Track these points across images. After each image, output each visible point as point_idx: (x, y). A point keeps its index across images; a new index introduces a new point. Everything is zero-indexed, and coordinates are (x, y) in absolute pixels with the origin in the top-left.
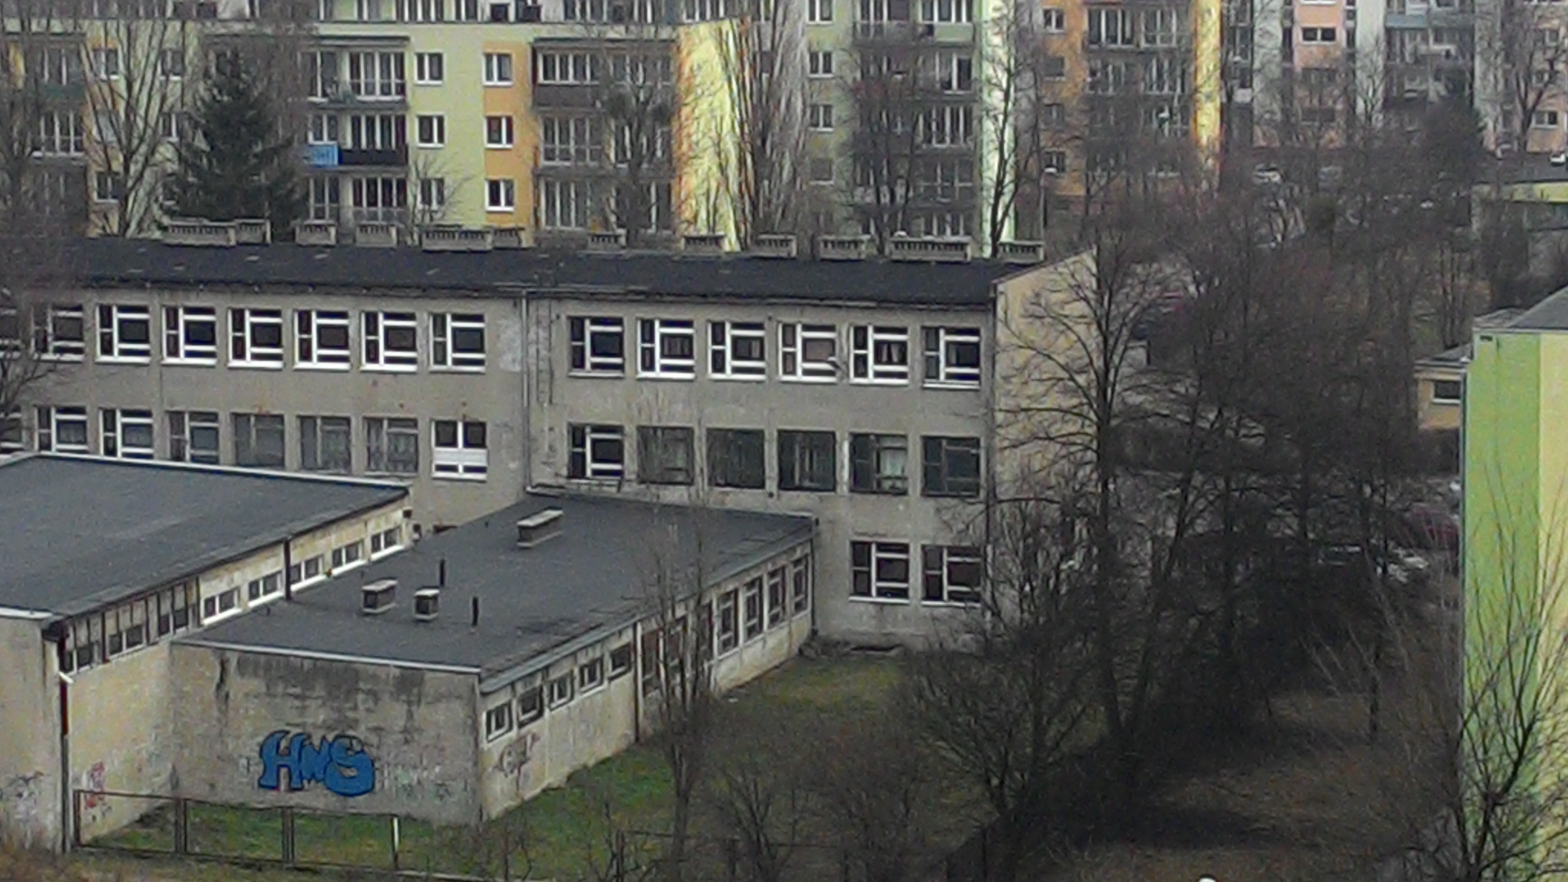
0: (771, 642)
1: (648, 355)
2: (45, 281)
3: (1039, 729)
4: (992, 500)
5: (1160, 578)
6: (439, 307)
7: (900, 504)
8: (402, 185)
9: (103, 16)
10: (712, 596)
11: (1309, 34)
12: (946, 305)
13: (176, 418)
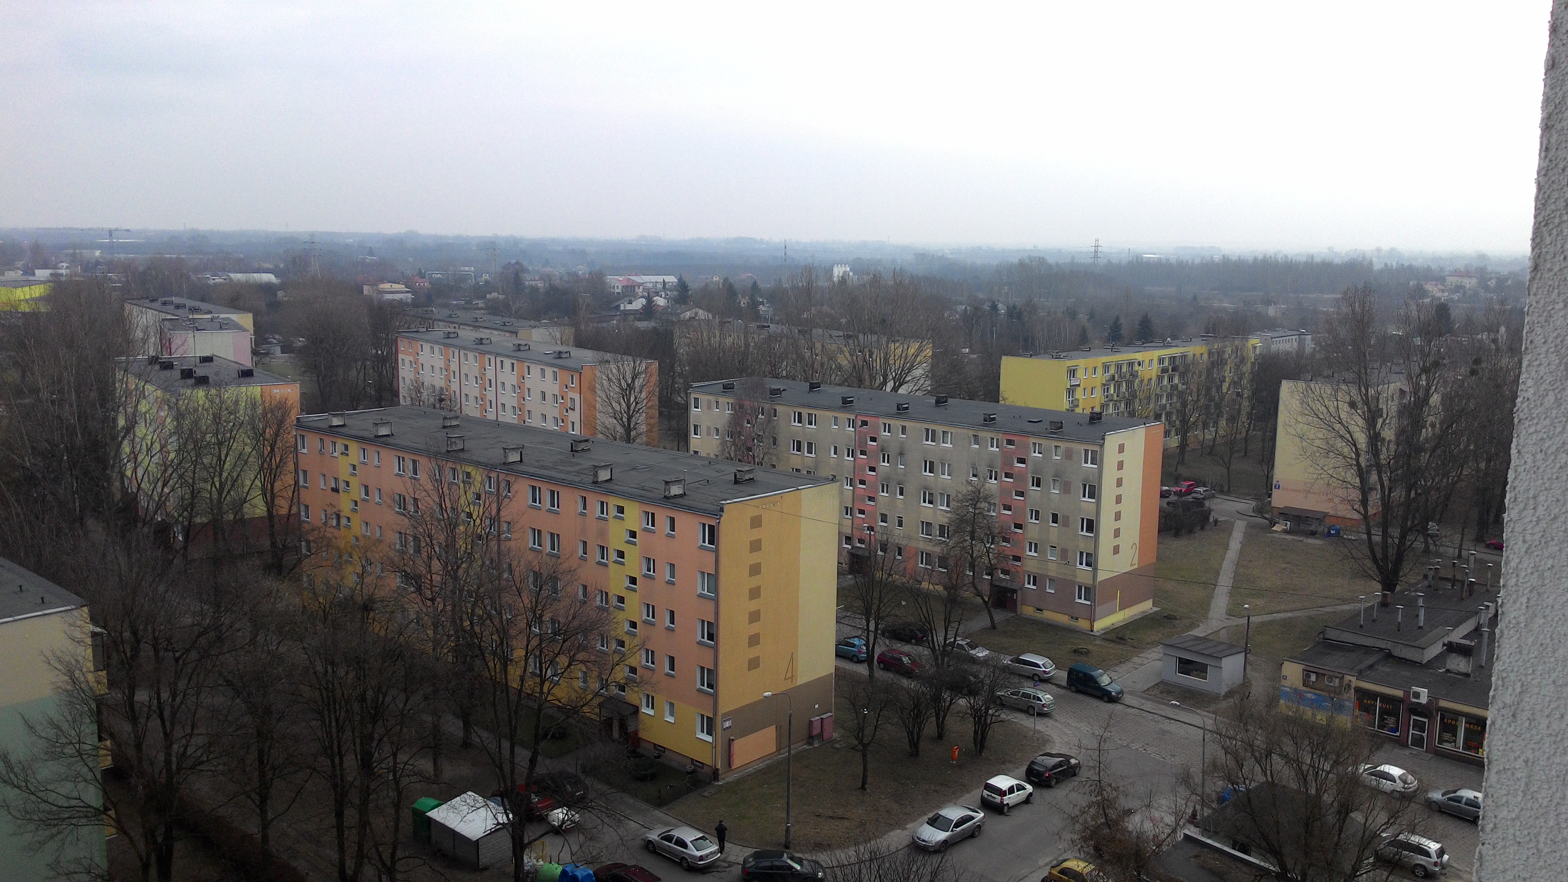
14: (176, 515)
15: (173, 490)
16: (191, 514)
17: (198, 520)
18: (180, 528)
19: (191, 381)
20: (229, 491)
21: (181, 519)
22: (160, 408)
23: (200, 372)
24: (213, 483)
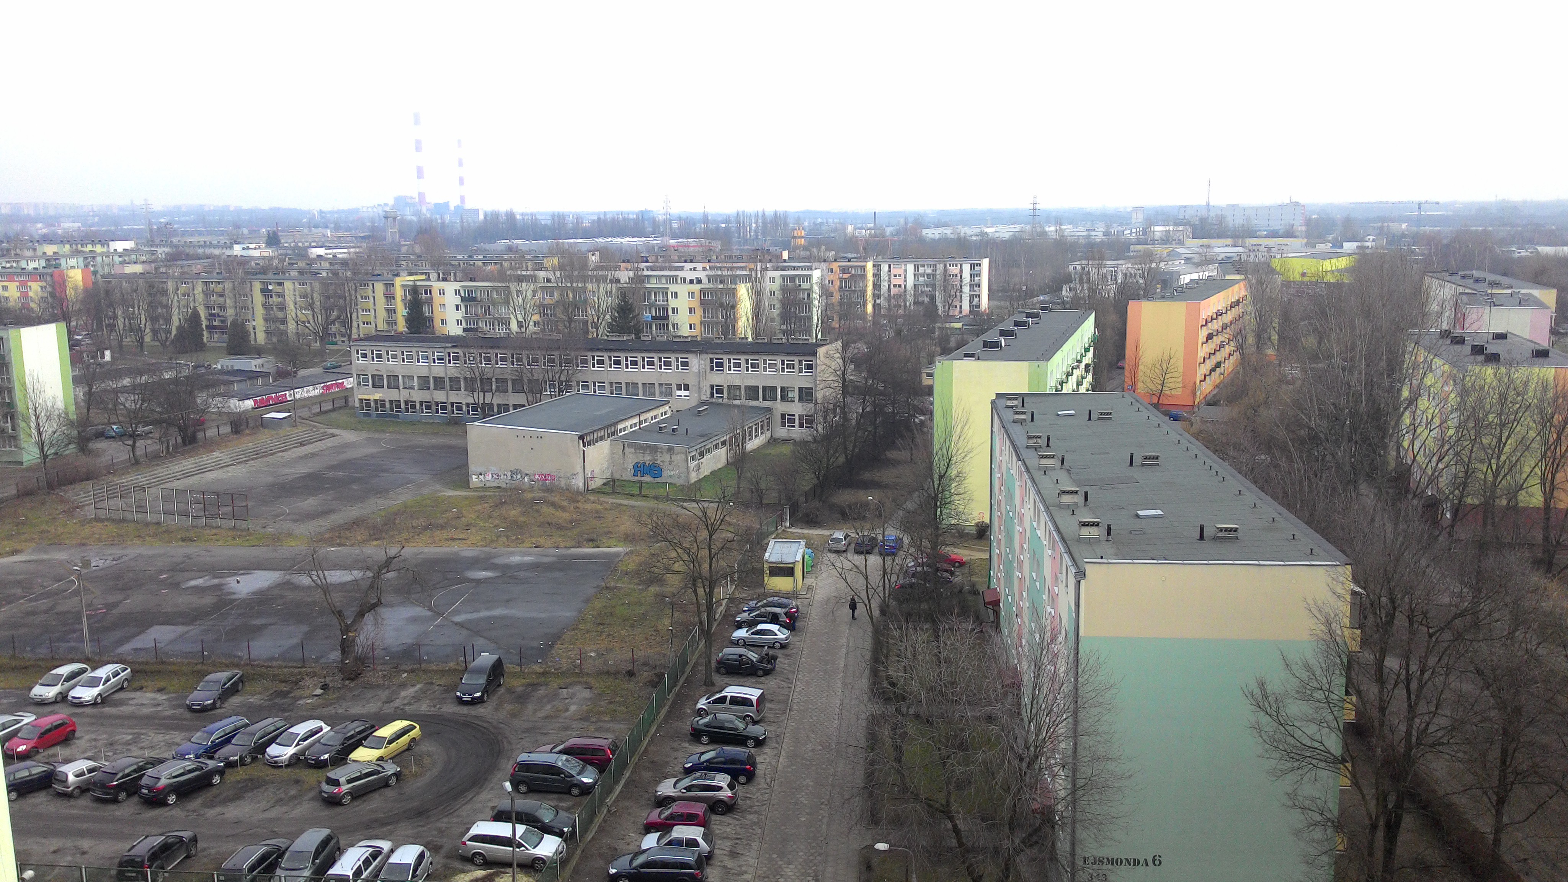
0: (761, 439)
1: (730, 367)
2: (578, 349)
3: (828, 460)
4: (816, 404)
5: (858, 422)
6: (677, 355)
7: (793, 404)
8: (667, 325)
9: (592, 282)
10: (746, 428)
11: (895, 286)
12: (804, 354)
13: (611, 384)
14: (1447, 491)
15: (1447, 466)
16: (1462, 493)
17: (1469, 500)
18: (1449, 505)
19: (1481, 358)
20: (1505, 476)
21: (1451, 496)
22: (1446, 383)
23: (1491, 349)
24: (1490, 465)
